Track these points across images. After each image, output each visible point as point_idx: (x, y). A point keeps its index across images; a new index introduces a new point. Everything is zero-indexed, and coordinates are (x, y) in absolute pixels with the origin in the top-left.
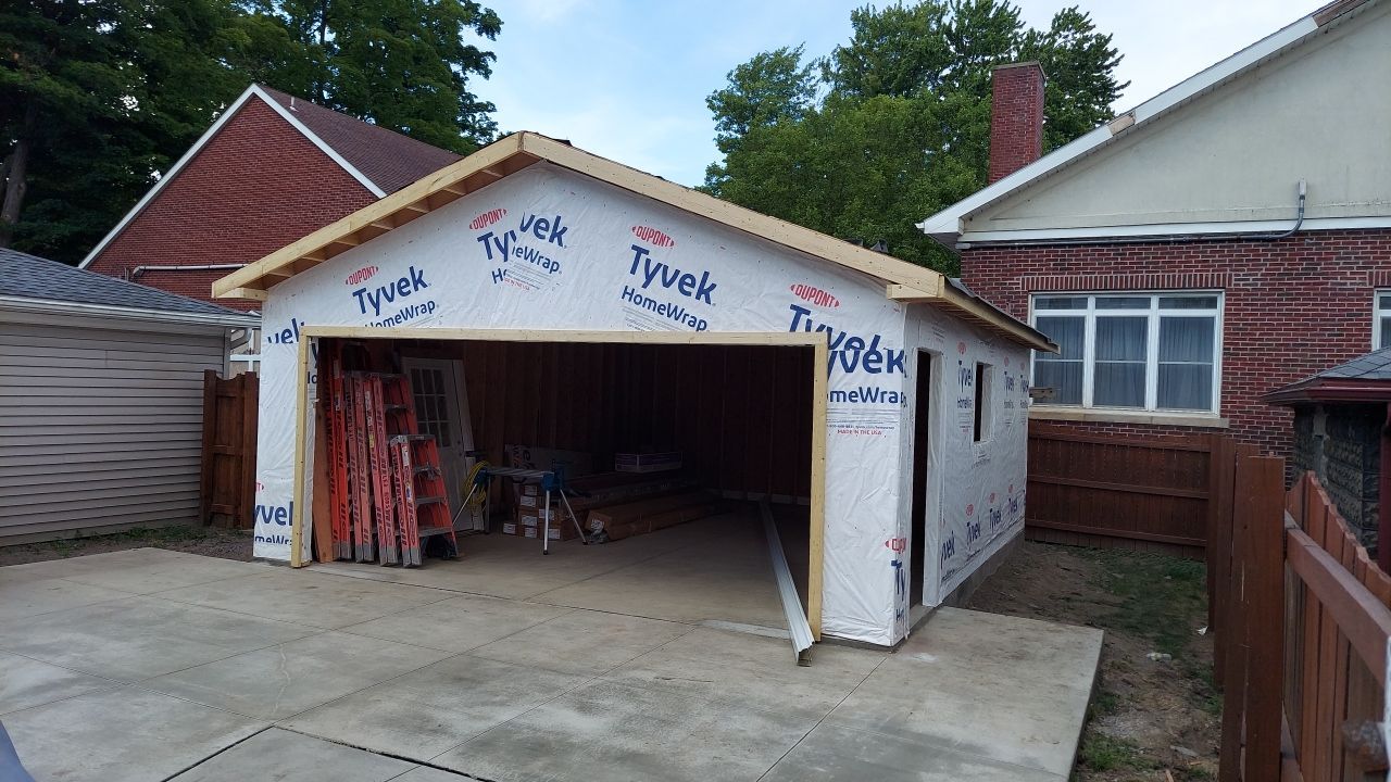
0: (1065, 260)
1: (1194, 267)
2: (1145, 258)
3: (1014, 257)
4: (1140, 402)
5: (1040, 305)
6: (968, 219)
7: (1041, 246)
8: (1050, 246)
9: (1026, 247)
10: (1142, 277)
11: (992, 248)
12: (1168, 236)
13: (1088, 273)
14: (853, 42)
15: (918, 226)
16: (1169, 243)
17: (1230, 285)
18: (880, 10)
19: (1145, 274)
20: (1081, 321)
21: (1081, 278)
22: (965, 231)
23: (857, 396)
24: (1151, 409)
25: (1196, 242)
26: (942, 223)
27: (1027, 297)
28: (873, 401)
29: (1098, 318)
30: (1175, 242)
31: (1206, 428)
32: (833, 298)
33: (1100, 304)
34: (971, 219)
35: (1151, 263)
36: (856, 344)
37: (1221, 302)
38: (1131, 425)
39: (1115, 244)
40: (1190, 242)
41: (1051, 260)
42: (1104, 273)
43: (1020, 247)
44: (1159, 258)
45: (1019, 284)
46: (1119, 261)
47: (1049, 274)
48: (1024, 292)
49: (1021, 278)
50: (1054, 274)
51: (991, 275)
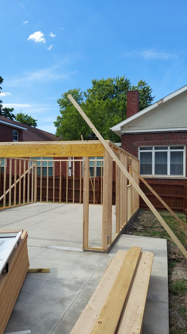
0: (147, 137)
1: (178, 139)
2: (166, 137)
3: (134, 137)
4: (166, 173)
5: (141, 149)
6: (122, 127)
7: (141, 134)
8: (143, 134)
11: (129, 135)
12: (172, 131)
13: (153, 141)
14: (93, 88)
15: (111, 129)
16: (172, 133)
17: (186, 143)
18: (99, 80)
19: (166, 141)
20: (151, 153)
21: (151, 142)
22: (122, 130)
24: (169, 175)
25: (178, 132)
26: (116, 128)
27: (138, 147)
29: (155, 152)
30: (173, 132)
31: (182, 180)
33: (156, 148)
34: (123, 127)
35: (168, 138)
37: (185, 148)
38: (164, 179)
39: (159, 133)
40: (177, 132)
41: (143, 138)
42: (156, 140)
43: (136, 134)
44: (170, 137)
45: (136, 144)
46: (160, 137)
47: (143, 141)
48: (137, 146)
49: (136, 142)
50: (144, 141)
51: (129, 142)
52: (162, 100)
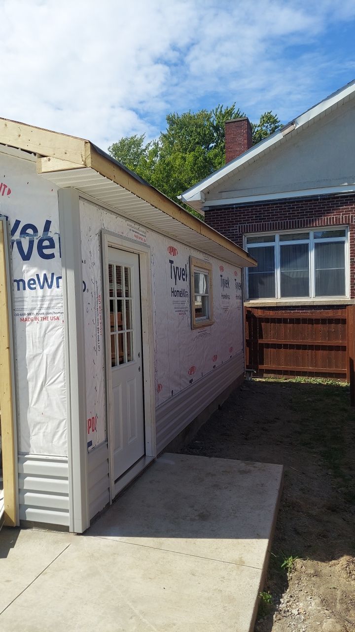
0: (261, 214)
1: (332, 213)
2: (305, 210)
3: (234, 214)
4: (306, 293)
5: (250, 241)
6: (206, 193)
7: (248, 207)
8: (252, 206)
9: (240, 207)
10: (304, 220)
11: (220, 210)
13: (274, 221)
14: (168, 131)
15: (178, 198)
17: (352, 222)
18: (180, 115)
19: (305, 219)
20: (272, 249)
21: (271, 224)
22: (205, 199)
23: (35, 283)
24: (312, 298)
25: (332, 198)
26: (192, 196)
27: (242, 237)
28: (50, 287)
29: (281, 246)
30: (321, 199)
31: (342, 305)
32: (5, 186)
33: (282, 238)
34: (208, 193)
35: (308, 212)
36: (30, 231)
37: (348, 233)
38: (301, 306)
40: (329, 199)
41: (254, 214)
42: (283, 220)
43: (236, 208)
44: (313, 209)
45: (237, 229)
46: (291, 212)
47: (253, 222)
48: (240, 234)
49: (238, 226)
50: (256, 222)
51: (222, 225)
52: (292, 123)
